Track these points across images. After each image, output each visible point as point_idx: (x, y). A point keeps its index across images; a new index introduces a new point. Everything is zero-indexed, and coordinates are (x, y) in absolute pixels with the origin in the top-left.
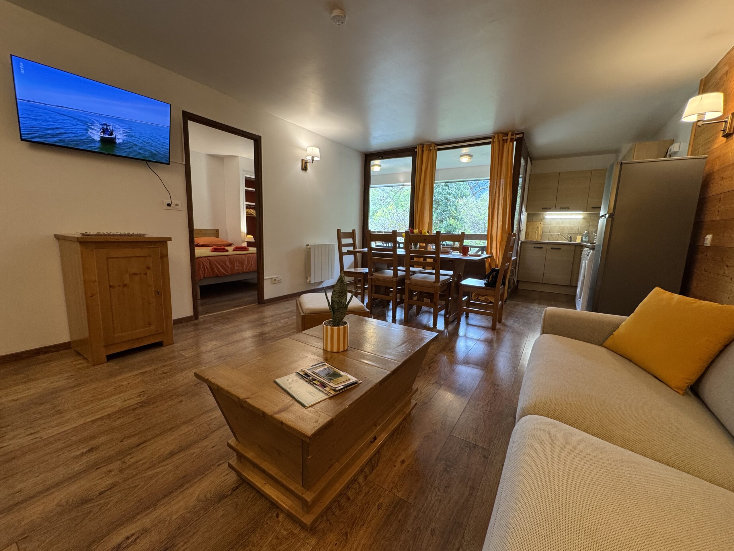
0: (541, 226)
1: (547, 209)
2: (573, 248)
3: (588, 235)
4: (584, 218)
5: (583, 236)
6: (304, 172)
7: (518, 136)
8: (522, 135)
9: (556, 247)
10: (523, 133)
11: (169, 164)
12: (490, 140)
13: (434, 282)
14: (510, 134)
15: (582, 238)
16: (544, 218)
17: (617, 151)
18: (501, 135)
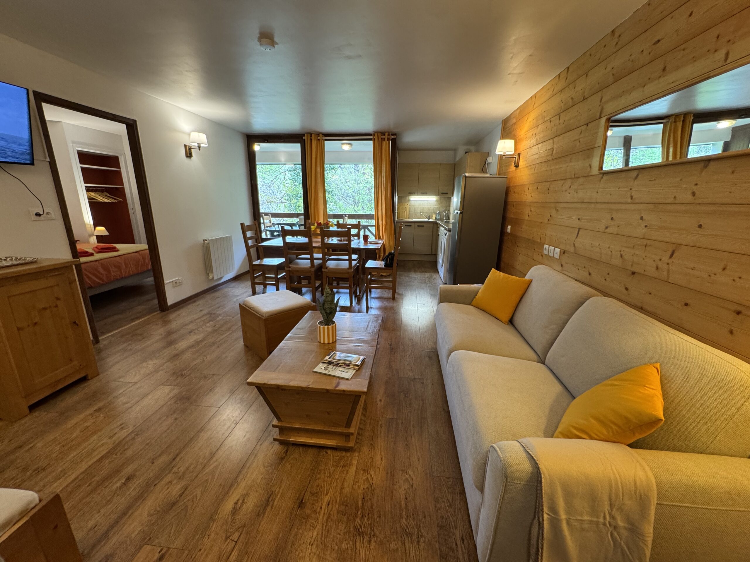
0: (408, 207)
1: (411, 193)
2: (432, 225)
3: (440, 214)
4: (437, 201)
5: (436, 214)
6: (188, 159)
7: (392, 137)
8: (395, 137)
9: (421, 225)
10: (395, 134)
11: (32, 164)
12: (371, 137)
13: (348, 269)
14: (387, 134)
15: (436, 216)
16: (409, 200)
17: (455, 150)
18: (379, 134)
